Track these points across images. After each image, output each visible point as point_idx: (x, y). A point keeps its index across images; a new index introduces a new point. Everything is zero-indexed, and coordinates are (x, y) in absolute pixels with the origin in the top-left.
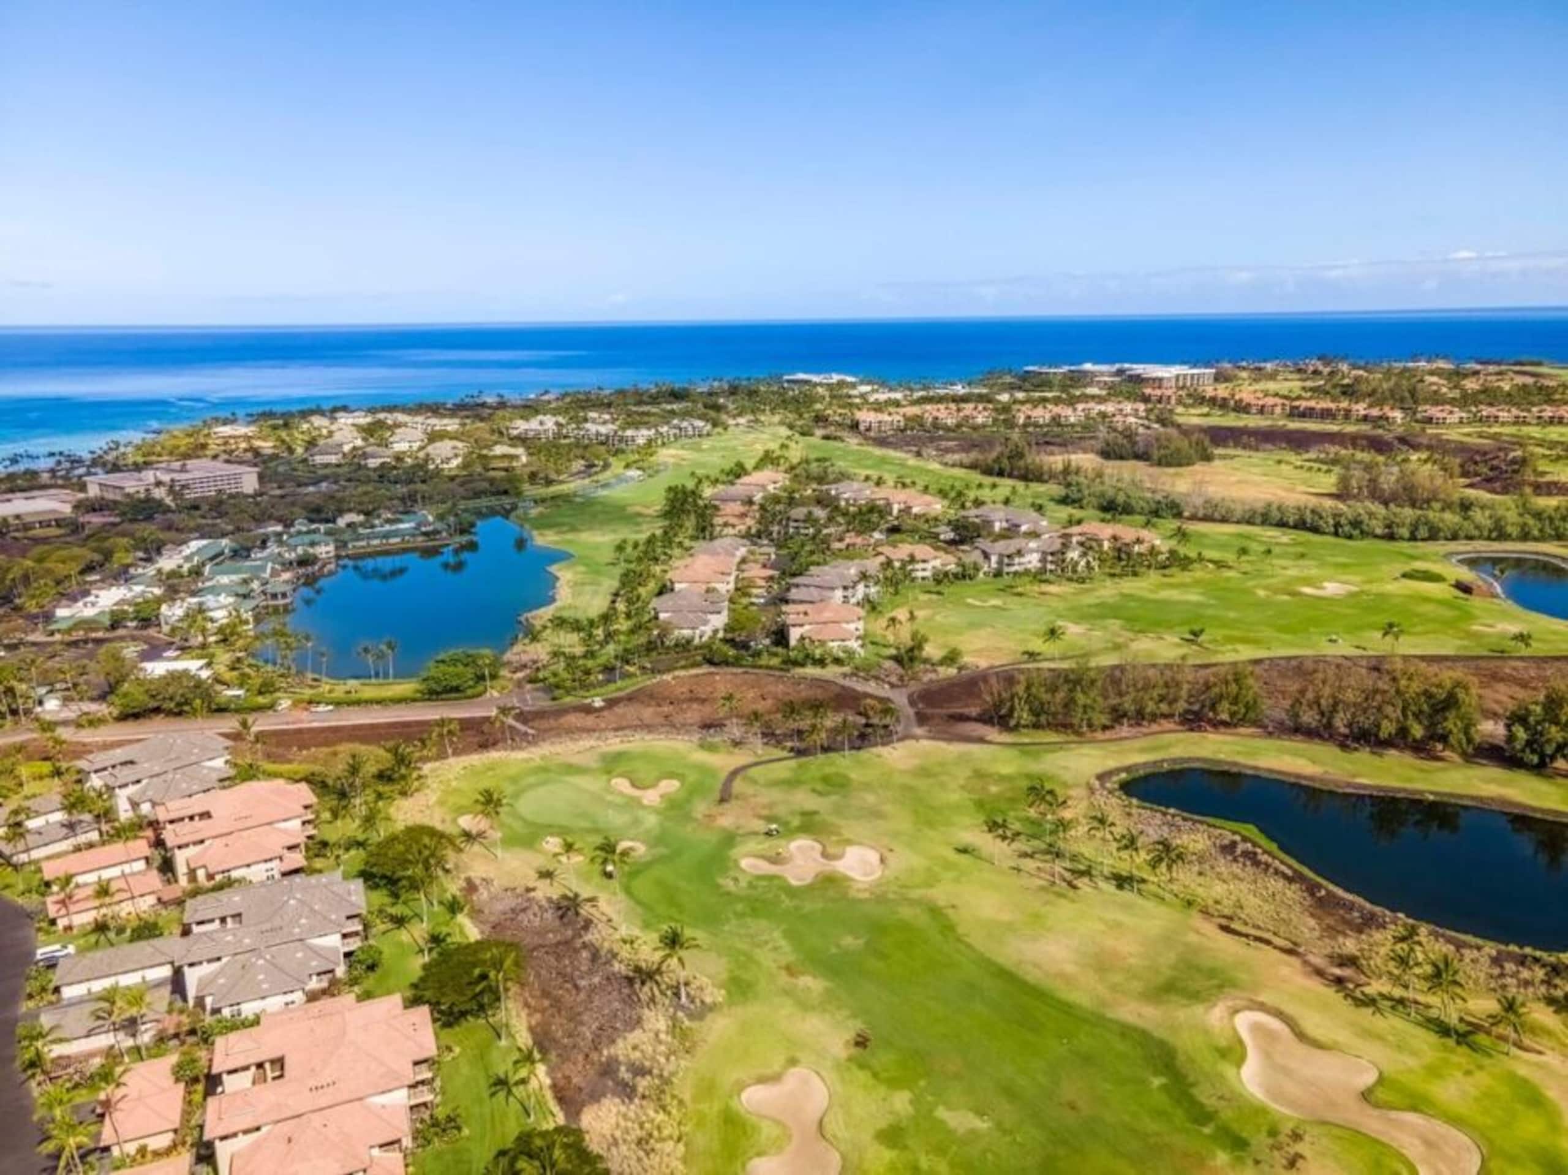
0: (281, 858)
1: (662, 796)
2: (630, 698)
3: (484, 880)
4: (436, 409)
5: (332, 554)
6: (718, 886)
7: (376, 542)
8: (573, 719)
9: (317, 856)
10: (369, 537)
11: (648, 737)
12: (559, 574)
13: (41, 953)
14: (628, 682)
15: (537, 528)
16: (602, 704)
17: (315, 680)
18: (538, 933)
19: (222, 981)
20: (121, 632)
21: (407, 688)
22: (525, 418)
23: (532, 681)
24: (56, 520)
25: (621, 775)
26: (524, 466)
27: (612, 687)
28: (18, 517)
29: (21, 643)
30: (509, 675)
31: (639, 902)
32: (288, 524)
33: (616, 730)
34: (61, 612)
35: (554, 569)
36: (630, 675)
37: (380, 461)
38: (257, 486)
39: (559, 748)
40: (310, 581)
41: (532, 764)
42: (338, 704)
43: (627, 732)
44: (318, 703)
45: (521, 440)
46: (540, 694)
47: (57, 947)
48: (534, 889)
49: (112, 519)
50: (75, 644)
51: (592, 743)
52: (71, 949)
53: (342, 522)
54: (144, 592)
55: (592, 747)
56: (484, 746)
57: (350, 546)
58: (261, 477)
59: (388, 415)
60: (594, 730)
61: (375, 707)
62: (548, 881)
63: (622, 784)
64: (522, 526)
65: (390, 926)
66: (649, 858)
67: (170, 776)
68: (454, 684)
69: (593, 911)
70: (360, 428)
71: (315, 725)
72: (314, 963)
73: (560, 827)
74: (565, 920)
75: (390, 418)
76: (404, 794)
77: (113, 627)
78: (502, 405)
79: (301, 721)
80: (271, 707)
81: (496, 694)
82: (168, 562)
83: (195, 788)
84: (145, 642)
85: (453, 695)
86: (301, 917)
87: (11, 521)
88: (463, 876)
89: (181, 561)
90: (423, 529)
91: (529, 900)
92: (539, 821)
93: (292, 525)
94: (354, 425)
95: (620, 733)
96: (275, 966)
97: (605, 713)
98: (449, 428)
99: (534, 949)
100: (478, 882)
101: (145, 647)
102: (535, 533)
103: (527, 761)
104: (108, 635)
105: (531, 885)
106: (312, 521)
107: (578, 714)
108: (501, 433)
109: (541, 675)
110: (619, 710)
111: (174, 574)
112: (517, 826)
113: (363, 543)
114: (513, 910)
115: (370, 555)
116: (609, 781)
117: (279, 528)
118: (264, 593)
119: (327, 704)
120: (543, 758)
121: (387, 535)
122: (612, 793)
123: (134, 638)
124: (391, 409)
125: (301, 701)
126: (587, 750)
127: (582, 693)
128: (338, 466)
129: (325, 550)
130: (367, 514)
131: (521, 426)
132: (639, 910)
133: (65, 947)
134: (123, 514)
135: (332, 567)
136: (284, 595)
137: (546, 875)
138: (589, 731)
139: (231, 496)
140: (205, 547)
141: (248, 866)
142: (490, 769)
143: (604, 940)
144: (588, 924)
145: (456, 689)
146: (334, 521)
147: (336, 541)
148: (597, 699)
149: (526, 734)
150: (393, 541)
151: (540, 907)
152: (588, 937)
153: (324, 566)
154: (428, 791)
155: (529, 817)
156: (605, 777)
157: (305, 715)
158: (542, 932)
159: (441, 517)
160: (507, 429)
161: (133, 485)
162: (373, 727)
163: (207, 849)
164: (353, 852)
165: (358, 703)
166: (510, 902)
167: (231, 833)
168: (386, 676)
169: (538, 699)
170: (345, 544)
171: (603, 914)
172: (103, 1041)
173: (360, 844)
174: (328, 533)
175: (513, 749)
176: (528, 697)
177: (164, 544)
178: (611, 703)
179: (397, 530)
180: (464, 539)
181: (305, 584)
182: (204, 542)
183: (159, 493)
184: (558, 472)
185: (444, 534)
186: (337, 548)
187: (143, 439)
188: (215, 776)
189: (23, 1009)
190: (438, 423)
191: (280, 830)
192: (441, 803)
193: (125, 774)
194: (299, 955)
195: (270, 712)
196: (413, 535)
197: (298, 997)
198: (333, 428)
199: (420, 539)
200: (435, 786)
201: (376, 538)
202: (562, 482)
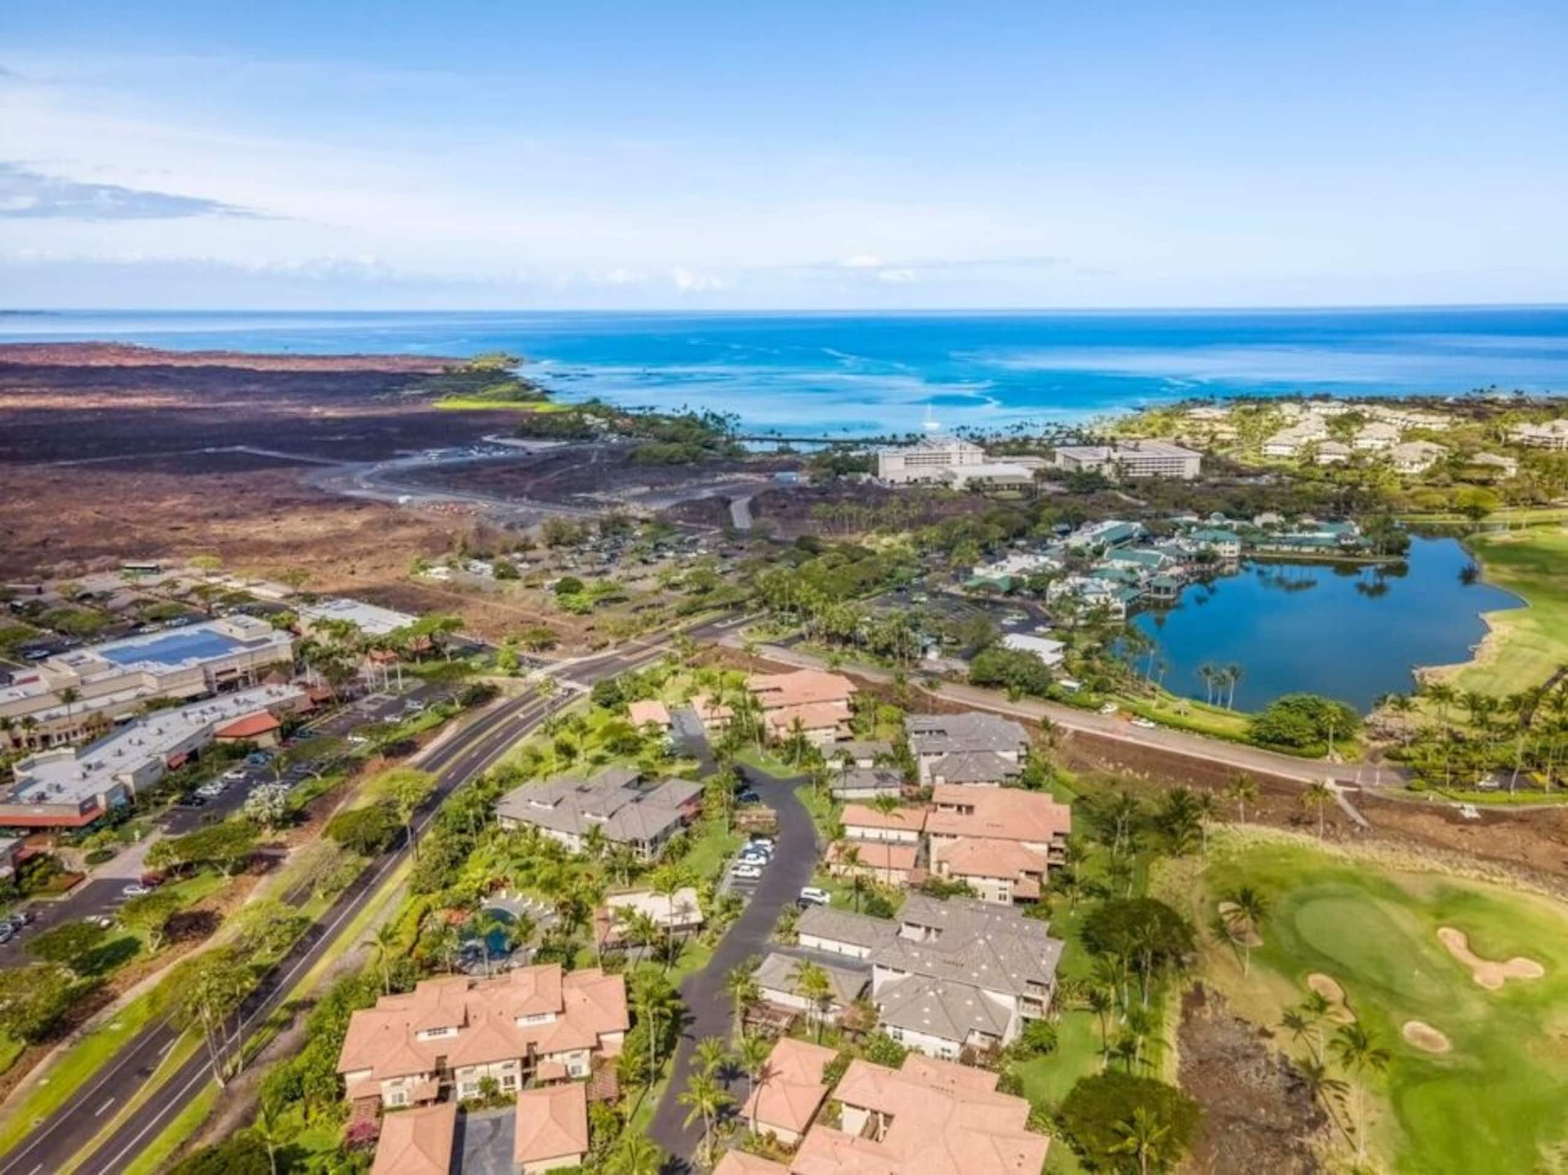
0: (1016, 882)
1: (1507, 980)
2: (1522, 820)
3: (1216, 993)
4: (1428, 405)
5: (1236, 554)
6: (1536, 1156)
7: (1286, 548)
8: (1426, 823)
9: (1056, 889)
10: (1279, 542)
11: (1522, 885)
12: (1493, 625)
13: (807, 892)
14: (1529, 795)
15: (1490, 560)
16: (1475, 815)
17: (1153, 689)
18: (1250, 1098)
19: (897, 996)
20: (1016, 599)
21: (1236, 723)
22: (1535, 422)
23: (1390, 756)
24: (1021, 485)
25: (1453, 926)
26: (1511, 480)
27: (1502, 795)
28: (990, 479)
29: (940, 592)
30: (1365, 741)
31: (1405, 1125)
32: (1204, 516)
33: (1481, 857)
34: (978, 571)
35: (1489, 617)
36: (1537, 787)
37: (1333, 457)
38: (1197, 471)
39: (1387, 857)
40: (1205, 579)
41: (1341, 866)
42: (1161, 723)
43: (1497, 868)
44: (1142, 716)
45: (1522, 448)
46: (1395, 776)
47: (818, 891)
48: (1270, 1035)
49: (1061, 489)
50: (976, 602)
51: (1437, 865)
52: (827, 898)
53: (1259, 521)
54: (1046, 564)
55: (1432, 872)
56: (1294, 822)
57: (1259, 548)
58: (1204, 463)
59: (1366, 407)
60: (1448, 848)
61: (1198, 736)
62: (1293, 1032)
63: (1453, 939)
64: (1472, 555)
65: (1086, 1004)
66: (1448, 1065)
67: (965, 756)
68: (1287, 735)
69: (1335, 1104)
70: (1330, 421)
71: (1130, 739)
72: (979, 1019)
73: (1340, 965)
74: (1294, 1098)
75: (1367, 411)
76: (1172, 853)
77: (1010, 593)
78: (1519, 403)
79: (1119, 732)
80: (1097, 708)
81: (1339, 760)
82: (1076, 540)
83: (981, 775)
84: (1028, 612)
85: (1286, 748)
86: (983, 961)
87: (986, 482)
88: (1194, 978)
89: (1089, 540)
90: (1343, 542)
91: (1259, 1047)
92: (1316, 946)
93: (1207, 517)
94: (1325, 416)
95: (1485, 864)
96: (941, 1002)
97: (1475, 829)
98: (1434, 427)
99: (1232, 1120)
100: (1208, 993)
101: (1027, 617)
102: (1486, 566)
103: (1335, 859)
104: (1006, 599)
105: (1270, 1028)
106: (1228, 515)
107: (1435, 819)
108: (1498, 438)
109: (1405, 752)
110: (1497, 831)
111: (1078, 552)
112: (1287, 940)
113: (1273, 548)
114: (1234, 1050)
115: (1278, 561)
116: (1437, 927)
117: (1194, 519)
118: (1149, 584)
119: (1150, 720)
120: (1359, 863)
121: (1300, 543)
122: (1433, 947)
123: (1022, 607)
124: (1371, 401)
125: (1128, 710)
126: (1423, 873)
127: (1451, 791)
128: (1290, 458)
129: (1229, 549)
130: (1287, 515)
131: (1525, 430)
132: (1400, 1134)
133: (823, 894)
134: (1071, 486)
135: (1234, 567)
136: (1167, 590)
137: (1293, 1022)
138: (1442, 846)
139: (1171, 480)
140: (1116, 528)
141: (984, 877)
142: (1284, 855)
143: (1330, 1156)
144: (1319, 1121)
145: (1290, 742)
146: (1249, 518)
147: (1244, 541)
148: (1472, 806)
149: (1353, 822)
150: (1306, 550)
151: (1269, 1064)
152: (1309, 1140)
153: (1224, 565)
154: (1199, 858)
155: (1306, 934)
156: (1432, 920)
157: (1123, 725)
158: (1254, 1099)
159: (1366, 533)
160: (1506, 433)
161: (1088, 459)
162: (1184, 759)
163: (958, 844)
164: (1093, 900)
165: (1180, 727)
166: (1232, 1038)
167: (979, 837)
168: (1224, 702)
169: (1388, 782)
170: (1253, 546)
171: (1346, 1115)
172: (799, 1003)
173: (1104, 893)
174: (1239, 532)
175: (1326, 836)
176: (1378, 775)
177: (1085, 520)
178: (1490, 818)
179: (1314, 539)
180: (1394, 559)
181: (1200, 582)
182: (1117, 523)
183: (1107, 470)
184: (1551, 494)
185: (1367, 551)
186: (1243, 549)
187: (1125, 416)
188: (1004, 769)
189: (770, 941)
190: (1420, 420)
191: (1023, 849)
192: (1208, 877)
193: (934, 742)
194: (970, 1003)
195: (1095, 713)
196: (1329, 547)
197: (955, 1049)
198: (1301, 417)
199: (1337, 552)
200: (1209, 854)
201: (1287, 544)
202: (1556, 506)
